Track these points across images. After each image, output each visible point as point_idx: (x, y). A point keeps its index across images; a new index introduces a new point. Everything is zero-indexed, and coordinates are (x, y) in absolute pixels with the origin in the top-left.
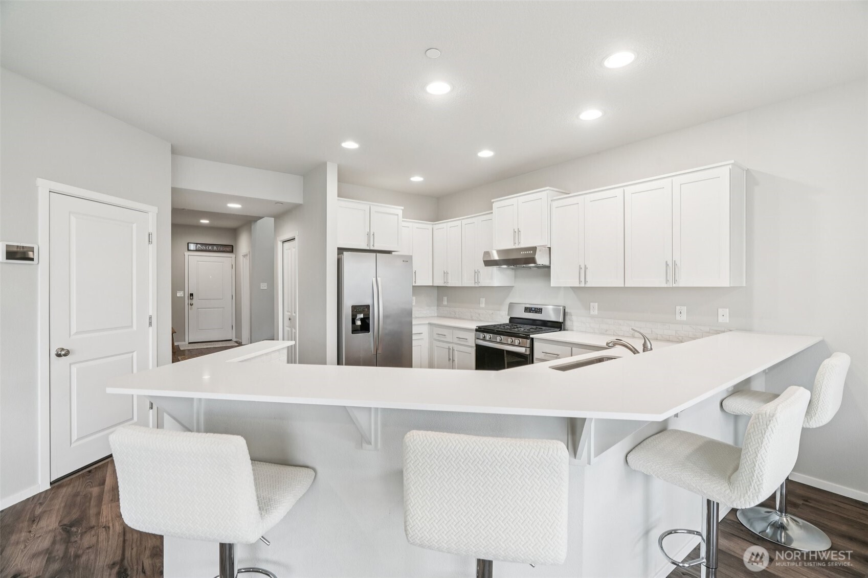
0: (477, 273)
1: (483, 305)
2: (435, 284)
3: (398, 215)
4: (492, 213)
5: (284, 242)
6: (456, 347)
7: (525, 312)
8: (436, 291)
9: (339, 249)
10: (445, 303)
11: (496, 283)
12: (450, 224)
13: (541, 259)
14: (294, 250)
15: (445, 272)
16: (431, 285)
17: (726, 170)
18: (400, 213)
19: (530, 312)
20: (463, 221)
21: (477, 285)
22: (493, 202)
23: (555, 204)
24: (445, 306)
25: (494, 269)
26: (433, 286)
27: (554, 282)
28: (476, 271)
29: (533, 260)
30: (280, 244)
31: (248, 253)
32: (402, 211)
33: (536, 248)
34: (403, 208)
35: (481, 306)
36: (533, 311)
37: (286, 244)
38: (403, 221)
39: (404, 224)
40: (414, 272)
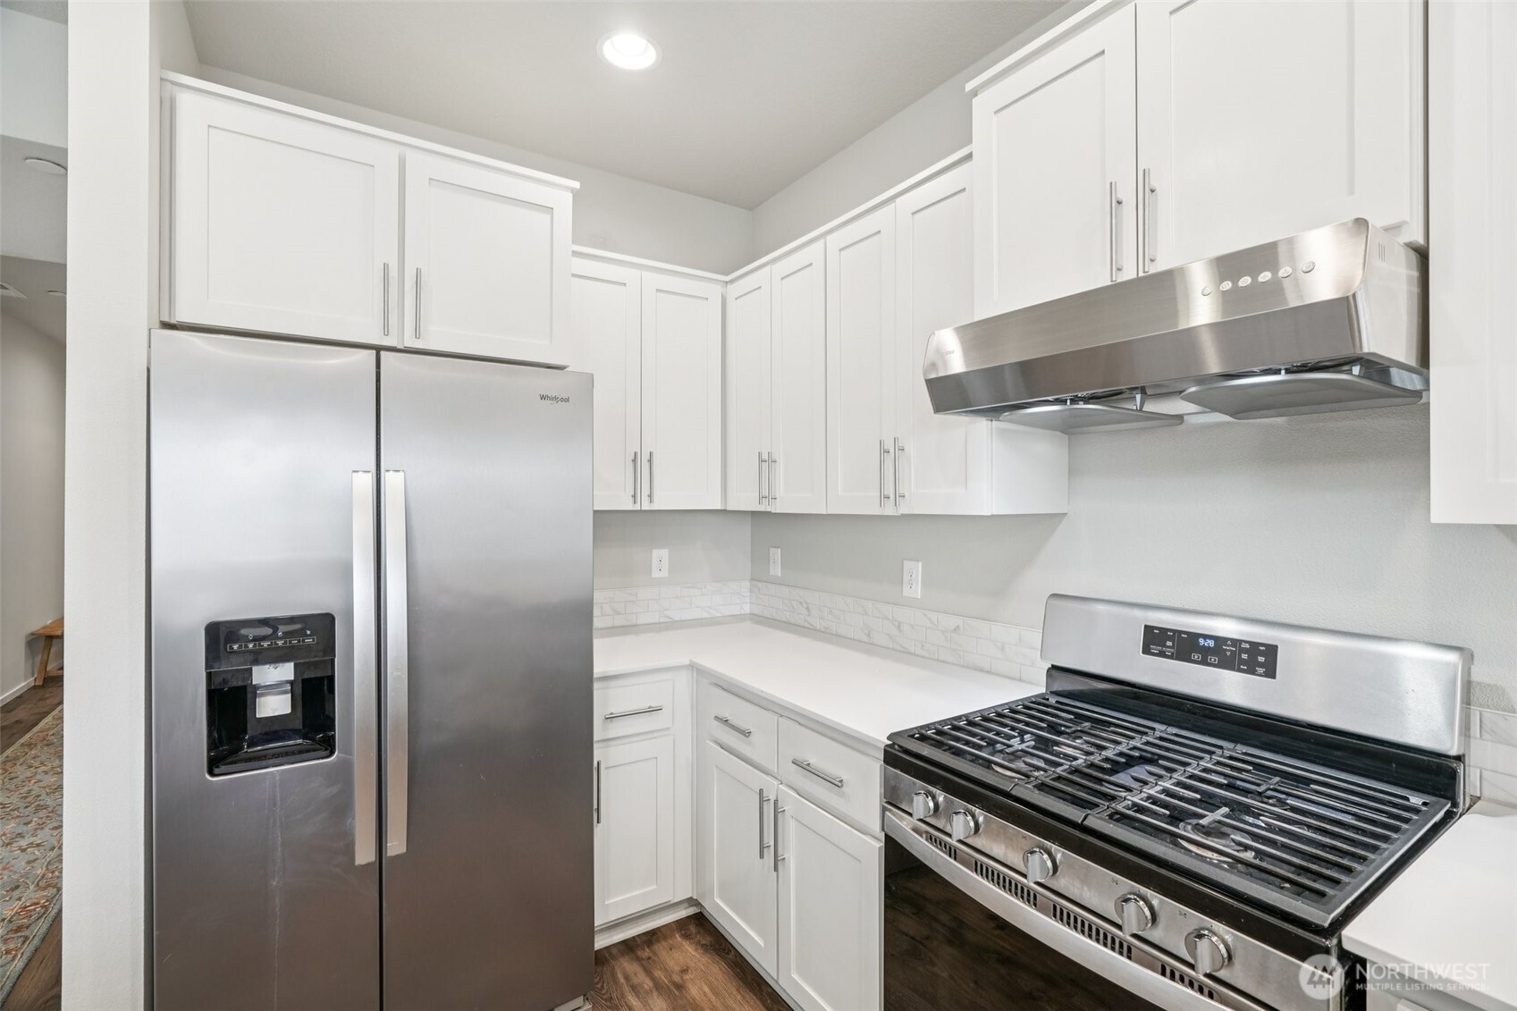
0: (889, 453)
1: (915, 590)
2: (735, 506)
3: (550, 210)
4: (969, 157)
6: (790, 801)
7: (1146, 651)
8: (745, 531)
10: (776, 570)
12: (783, 267)
15: (765, 457)
18: (561, 201)
20: (831, 238)
21: (889, 510)
22: (974, 95)
24: (777, 581)
26: (724, 512)
28: (889, 445)
34: (577, 185)
35: (908, 592)
36: (1206, 651)
38: (575, 253)
39: (581, 266)
40: (646, 457)
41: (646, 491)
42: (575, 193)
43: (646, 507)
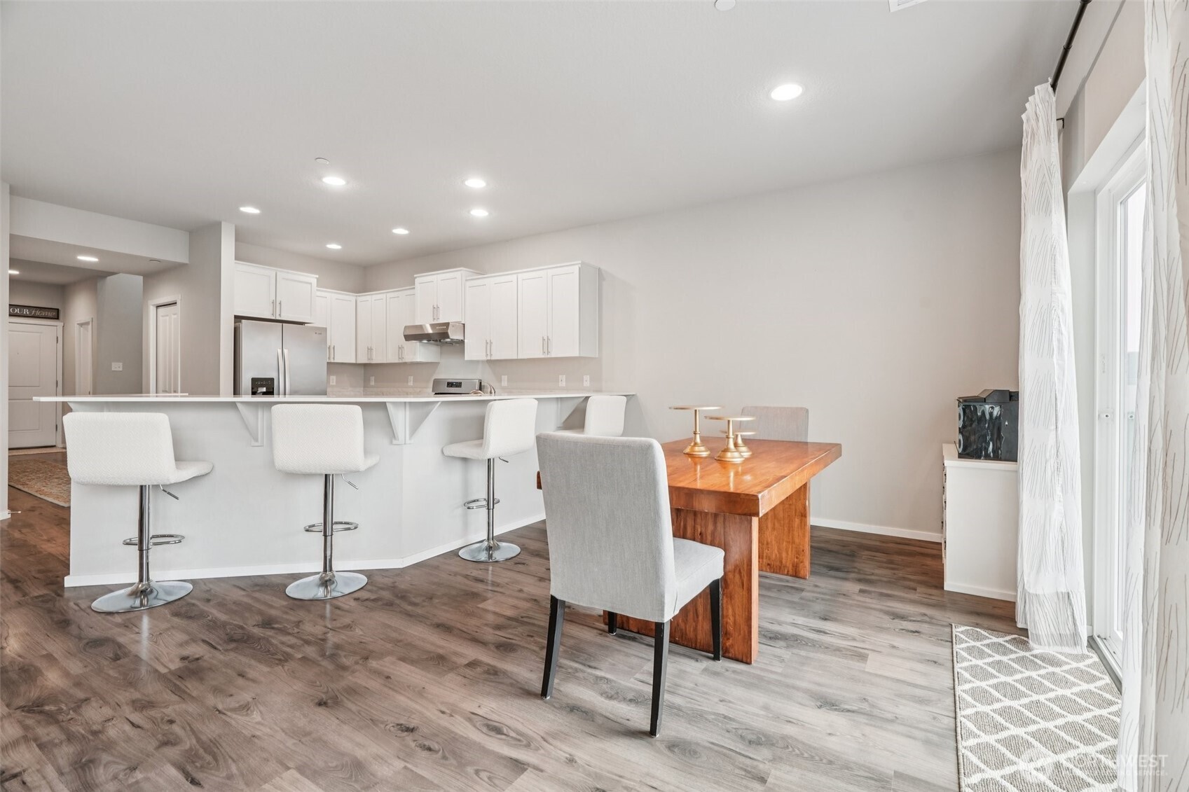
0: (401, 348)
1: (411, 384)
2: (359, 362)
3: (311, 284)
4: (415, 288)
5: (158, 307)
7: (447, 387)
8: (362, 371)
9: (236, 317)
10: (373, 383)
11: (419, 359)
12: (375, 297)
13: (454, 335)
14: (174, 317)
15: (369, 347)
16: (354, 362)
17: (576, 269)
18: (314, 281)
19: (451, 387)
20: (388, 294)
21: (401, 361)
22: (416, 277)
23: (469, 284)
24: (373, 387)
25: (416, 344)
26: (357, 364)
27: (467, 357)
28: (400, 346)
29: (445, 335)
30: (152, 310)
31: (90, 320)
32: (316, 280)
33: (449, 323)
34: (317, 276)
35: (409, 384)
36: (454, 385)
37: (161, 310)
38: (317, 290)
39: (319, 293)
40: (332, 347)
41: (332, 356)
42: (317, 279)
43: (332, 361)
